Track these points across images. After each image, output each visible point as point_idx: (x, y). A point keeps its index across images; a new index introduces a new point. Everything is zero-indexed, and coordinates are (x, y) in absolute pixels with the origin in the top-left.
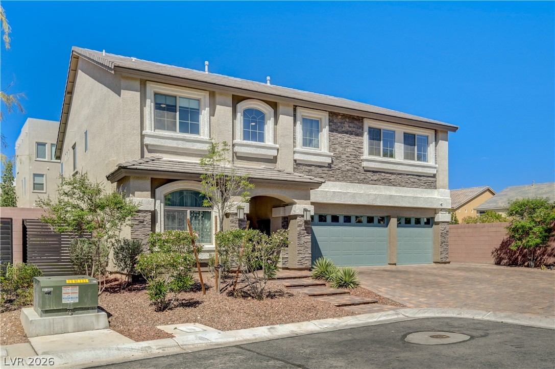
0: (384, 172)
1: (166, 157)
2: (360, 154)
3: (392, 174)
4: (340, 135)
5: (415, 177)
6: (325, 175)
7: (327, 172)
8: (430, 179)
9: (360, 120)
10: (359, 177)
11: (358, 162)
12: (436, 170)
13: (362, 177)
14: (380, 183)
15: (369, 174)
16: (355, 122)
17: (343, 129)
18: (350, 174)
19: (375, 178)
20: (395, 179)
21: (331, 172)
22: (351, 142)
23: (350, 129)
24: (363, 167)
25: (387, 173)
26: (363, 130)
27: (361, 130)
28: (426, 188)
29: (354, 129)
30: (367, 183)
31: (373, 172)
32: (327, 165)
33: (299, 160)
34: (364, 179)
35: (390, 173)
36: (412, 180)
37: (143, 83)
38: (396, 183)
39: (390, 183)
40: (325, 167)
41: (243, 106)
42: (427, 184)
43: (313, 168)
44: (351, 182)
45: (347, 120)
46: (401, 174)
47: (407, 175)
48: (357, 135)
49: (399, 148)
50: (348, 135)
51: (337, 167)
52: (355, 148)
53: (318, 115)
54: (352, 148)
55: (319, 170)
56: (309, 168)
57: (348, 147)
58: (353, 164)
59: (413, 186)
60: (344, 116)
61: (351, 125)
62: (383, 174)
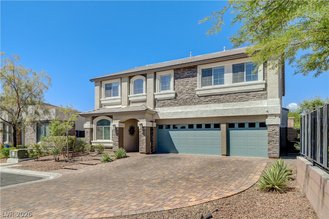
0: (214, 95)
1: (108, 107)
2: (195, 87)
3: (221, 95)
4: (182, 80)
5: (243, 94)
6: (173, 103)
7: (174, 102)
8: (259, 92)
9: (195, 67)
10: (194, 101)
11: (194, 93)
12: (264, 85)
13: (197, 101)
14: (211, 102)
15: (201, 98)
16: (192, 69)
17: (184, 76)
18: (188, 100)
19: (207, 100)
20: (223, 98)
21: (176, 102)
22: (190, 82)
23: (189, 74)
24: (198, 95)
25: (217, 95)
26: (197, 73)
27: (196, 73)
28: (255, 100)
29: (191, 74)
30: (201, 104)
31: (206, 96)
32: (173, 98)
33: (158, 98)
34: (199, 101)
35: (219, 95)
36: (240, 96)
37: (101, 82)
38: (224, 101)
39: (219, 101)
40: (172, 99)
41: (133, 80)
42: (257, 97)
43: (166, 101)
44: (190, 105)
45: (187, 70)
46: (229, 94)
47: (234, 93)
48: (193, 77)
49: (228, 77)
50: (187, 78)
51: (180, 98)
52: (191, 85)
53: (168, 72)
54: (190, 85)
55: (169, 101)
56: (164, 101)
57: (187, 85)
58: (190, 95)
59: (241, 101)
60: (185, 68)
61: (188, 72)
62: (213, 97)
